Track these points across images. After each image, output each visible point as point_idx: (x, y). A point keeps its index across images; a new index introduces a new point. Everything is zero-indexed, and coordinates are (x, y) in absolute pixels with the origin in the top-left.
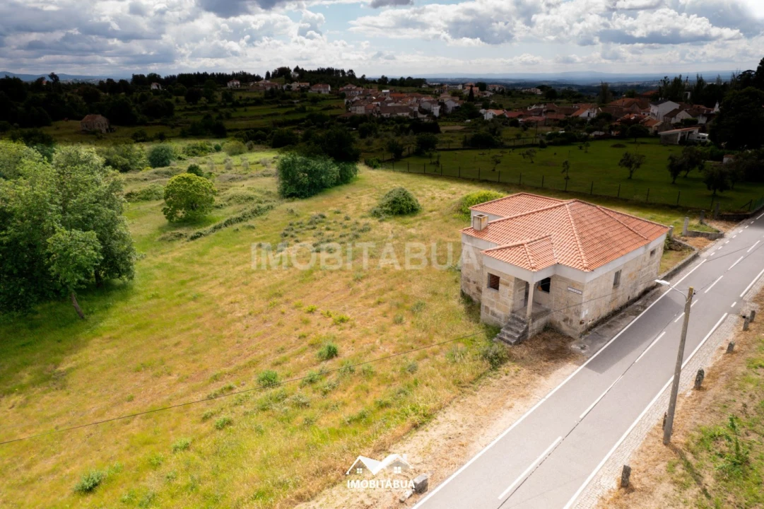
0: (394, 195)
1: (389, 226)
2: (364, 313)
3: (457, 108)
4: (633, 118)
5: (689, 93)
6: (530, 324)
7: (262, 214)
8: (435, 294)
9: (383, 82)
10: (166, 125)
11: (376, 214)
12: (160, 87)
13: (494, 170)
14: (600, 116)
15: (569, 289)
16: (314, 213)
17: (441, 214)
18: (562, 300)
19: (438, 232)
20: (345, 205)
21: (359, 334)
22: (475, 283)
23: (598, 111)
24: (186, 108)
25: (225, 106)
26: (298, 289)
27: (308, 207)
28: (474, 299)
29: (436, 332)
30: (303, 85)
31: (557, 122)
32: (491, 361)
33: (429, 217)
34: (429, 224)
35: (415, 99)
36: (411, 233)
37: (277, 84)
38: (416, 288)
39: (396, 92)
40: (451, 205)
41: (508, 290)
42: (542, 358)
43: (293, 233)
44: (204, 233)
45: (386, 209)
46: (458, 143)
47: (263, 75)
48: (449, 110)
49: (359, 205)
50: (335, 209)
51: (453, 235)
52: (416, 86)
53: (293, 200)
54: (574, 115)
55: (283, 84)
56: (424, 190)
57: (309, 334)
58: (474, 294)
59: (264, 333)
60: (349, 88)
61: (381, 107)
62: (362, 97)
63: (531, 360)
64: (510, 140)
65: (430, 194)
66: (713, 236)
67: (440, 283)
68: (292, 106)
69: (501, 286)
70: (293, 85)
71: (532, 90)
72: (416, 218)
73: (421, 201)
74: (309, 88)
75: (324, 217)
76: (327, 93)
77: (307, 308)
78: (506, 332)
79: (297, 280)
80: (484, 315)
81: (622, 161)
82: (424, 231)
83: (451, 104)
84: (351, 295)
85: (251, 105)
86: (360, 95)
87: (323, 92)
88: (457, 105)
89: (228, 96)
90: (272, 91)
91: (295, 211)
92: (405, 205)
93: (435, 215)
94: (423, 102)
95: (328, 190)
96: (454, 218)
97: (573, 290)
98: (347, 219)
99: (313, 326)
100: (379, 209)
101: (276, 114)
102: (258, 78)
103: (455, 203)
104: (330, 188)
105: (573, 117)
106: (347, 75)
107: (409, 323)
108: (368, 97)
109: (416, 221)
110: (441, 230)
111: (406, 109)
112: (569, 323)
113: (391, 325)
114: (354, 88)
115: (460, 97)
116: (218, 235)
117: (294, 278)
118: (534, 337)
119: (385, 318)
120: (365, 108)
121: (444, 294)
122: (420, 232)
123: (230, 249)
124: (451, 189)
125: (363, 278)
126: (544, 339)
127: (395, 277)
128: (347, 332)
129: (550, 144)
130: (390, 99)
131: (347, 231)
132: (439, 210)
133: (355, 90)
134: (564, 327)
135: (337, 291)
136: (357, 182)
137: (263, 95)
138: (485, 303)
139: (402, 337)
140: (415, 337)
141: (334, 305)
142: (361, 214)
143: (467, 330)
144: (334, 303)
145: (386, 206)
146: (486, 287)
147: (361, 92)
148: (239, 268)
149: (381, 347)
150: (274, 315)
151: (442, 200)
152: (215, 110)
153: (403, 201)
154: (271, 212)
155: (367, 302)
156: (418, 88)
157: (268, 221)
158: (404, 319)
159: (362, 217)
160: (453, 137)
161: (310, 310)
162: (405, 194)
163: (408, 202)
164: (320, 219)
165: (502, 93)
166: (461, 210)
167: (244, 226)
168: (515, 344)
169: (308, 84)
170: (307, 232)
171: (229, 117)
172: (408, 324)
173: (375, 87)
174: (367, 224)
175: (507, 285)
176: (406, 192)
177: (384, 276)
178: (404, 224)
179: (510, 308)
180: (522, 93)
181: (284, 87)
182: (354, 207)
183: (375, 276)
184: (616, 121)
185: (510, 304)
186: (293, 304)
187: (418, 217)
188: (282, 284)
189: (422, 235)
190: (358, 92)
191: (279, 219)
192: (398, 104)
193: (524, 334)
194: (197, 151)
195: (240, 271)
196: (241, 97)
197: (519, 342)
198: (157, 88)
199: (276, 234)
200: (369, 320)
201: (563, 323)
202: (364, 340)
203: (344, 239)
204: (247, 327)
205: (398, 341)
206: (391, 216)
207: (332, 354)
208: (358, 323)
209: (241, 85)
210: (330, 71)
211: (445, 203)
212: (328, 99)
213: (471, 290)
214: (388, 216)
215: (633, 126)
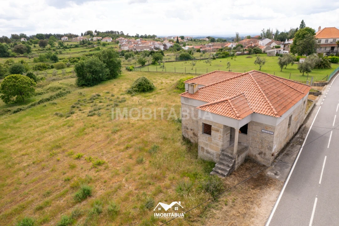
0: (140, 81)
1: (137, 98)
2: (116, 156)
3: (171, 46)
4: (253, 46)
5: (273, 36)
6: (236, 159)
7: (63, 96)
8: (165, 139)
9: (137, 37)
10: (26, 57)
11: (129, 92)
12: (26, 40)
13: (192, 69)
14: (237, 46)
15: (263, 131)
16: (94, 94)
17: (167, 90)
18: (257, 139)
19: (165, 100)
20: (113, 89)
21: (110, 175)
22: (191, 130)
23: (236, 44)
24: (39, 50)
25: (60, 48)
26: (73, 141)
27: (92, 91)
28: (192, 141)
29: (168, 169)
30: (99, 38)
31: (218, 50)
32: (212, 194)
33: (160, 93)
34: (160, 96)
35: (152, 43)
36: (149, 101)
37: (86, 38)
38: (152, 136)
39: (143, 40)
40: (172, 85)
41: (219, 134)
42: (250, 185)
43: (79, 106)
44: (23, 109)
45: (135, 89)
46: (173, 59)
47: (80, 35)
48: (168, 48)
49: (121, 88)
50: (107, 91)
51: (174, 102)
52: (152, 38)
53: (84, 87)
54: (226, 46)
55: (89, 38)
56: (157, 79)
57: (72, 177)
58: (191, 137)
59: (39, 179)
60: (121, 39)
61: (136, 47)
62: (127, 43)
63: (242, 188)
64: (198, 57)
65: (160, 81)
66: (317, 94)
67: (168, 131)
68: (93, 48)
69: (213, 132)
70: (94, 38)
71: (204, 39)
72: (152, 93)
73: (155, 85)
74: (102, 39)
75: (99, 96)
76: (110, 41)
77: (75, 156)
78: (219, 166)
79: (74, 136)
80: (201, 154)
81: (256, 61)
82: (157, 100)
83: (169, 45)
84: (109, 143)
85: (73, 48)
86: (126, 42)
87: (108, 41)
88: (171, 45)
89: (61, 44)
90: (83, 41)
91: (83, 93)
92: (145, 86)
93: (163, 91)
94: (156, 44)
95: (105, 82)
96: (174, 92)
97: (266, 132)
98: (113, 96)
99: (77, 170)
100: (131, 89)
101: (85, 51)
102: (77, 36)
103: (174, 84)
104: (105, 81)
105: (225, 47)
106: (120, 34)
107: (147, 162)
108: (130, 43)
109: (153, 95)
110: (167, 99)
111: (148, 47)
112: (263, 155)
113: (135, 165)
114: (123, 38)
115: (173, 42)
116: (32, 110)
117: (73, 134)
118: (240, 168)
119: (130, 160)
120: (129, 47)
121: (171, 138)
122: (155, 101)
123: (36, 118)
124: (171, 78)
125: (117, 131)
126: (247, 169)
127: (139, 129)
128: (102, 173)
129: (217, 58)
130: (140, 43)
131: (111, 102)
132: (165, 89)
133: (124, 40)
134: (259, 158)
135: (99, 141)
136: (121, 77)
137: (79, 43)
138: (201, 145)
139: (142, 175)
140: (152, 174)
141: (96, 152)
142: (121, 93)
143: (190, 165)
144: (96, 150)
145: (135, 87)
146: (201, 133)
147: (127, 41)
148: (37, 130)
149: (126, 185)
150: (51, 162)
151: (166, 84)
152: (54, 50)
153: (144, 84)
154: (68, 95)
155: (119, 148)
156: (153, 39)
157: (66, 100)
158: (144, 159)
159: (122, 94)
160: (170, 57)
161: (77, 157)
162: (146, 80)
163: (147, 84)
164: (97, 97)
165: (191, 40)
166: (178, 88)
167: (50, 103)
168: (227, 175)
169: (101, 38)
170: (88, 104)
171: (61, 53)
172: (147, 164)
173: (133, 39)
174: (124, 98)
175: (217, 131)
176: (146, 79)
177: (132, 129)
178: (145, 97)
179: (220, 148)
180: (200, 40)
181: (90, 39)
182: (118, 90)
183: (126, 129)
184: (245, 47)
185: (220, 145)
186: (66, 153)
187: (153, 93)
188: (63, 138)
189: (156, 102)
190: (125, 41)
191: (72, 98)
192: (144, 45)
193: (233, 167)
194: (41, 69)
195: (37, 132)
196: (68, 44)
197: (230, 174)
198: (24, 40)
199: (69, 107)
200: (119, 162)
201: (258, 156)
202: (114, 180)
203: (109, 107)
204: (28, 175)
205: (139, 179)
206: (138, 93)
207: (87, 194)
208: (110, 165)
209: (69, 39)
210: (112, 32)
211: (169, 85)
212: (111, 44)
213: (189, 135)
214: (136, 93)
215: (254, 48)
